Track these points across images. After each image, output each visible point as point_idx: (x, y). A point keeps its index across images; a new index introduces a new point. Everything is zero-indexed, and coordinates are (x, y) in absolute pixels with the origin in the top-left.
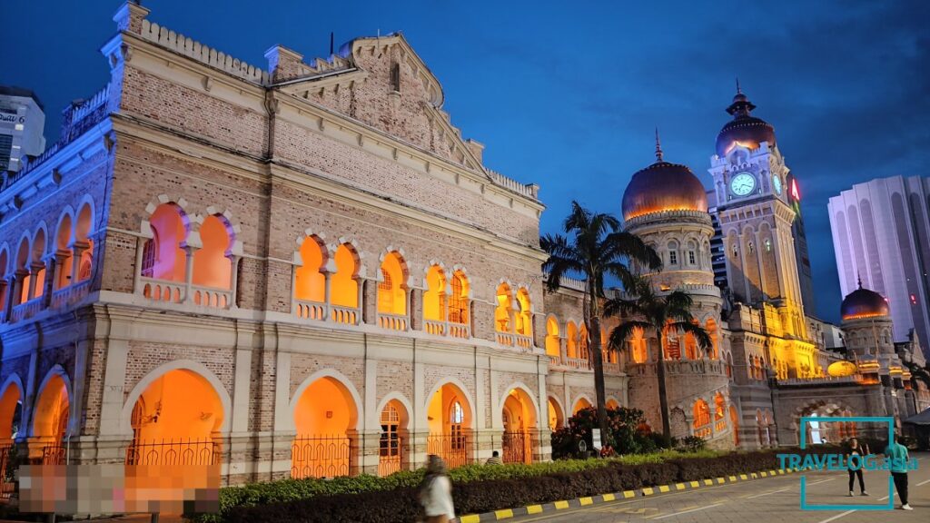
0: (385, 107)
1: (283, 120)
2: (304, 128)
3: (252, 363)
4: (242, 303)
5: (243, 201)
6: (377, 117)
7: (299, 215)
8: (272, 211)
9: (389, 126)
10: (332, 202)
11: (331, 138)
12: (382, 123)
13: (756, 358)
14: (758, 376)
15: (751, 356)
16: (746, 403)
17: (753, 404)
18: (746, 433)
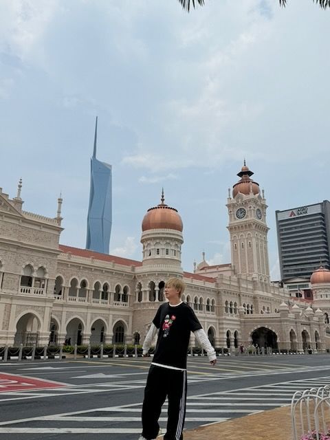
13: (231, 302)
14: (231, 312)
15: (227, 302)
16: (221, 326)
17: (224, 326)
18: (220, 341)
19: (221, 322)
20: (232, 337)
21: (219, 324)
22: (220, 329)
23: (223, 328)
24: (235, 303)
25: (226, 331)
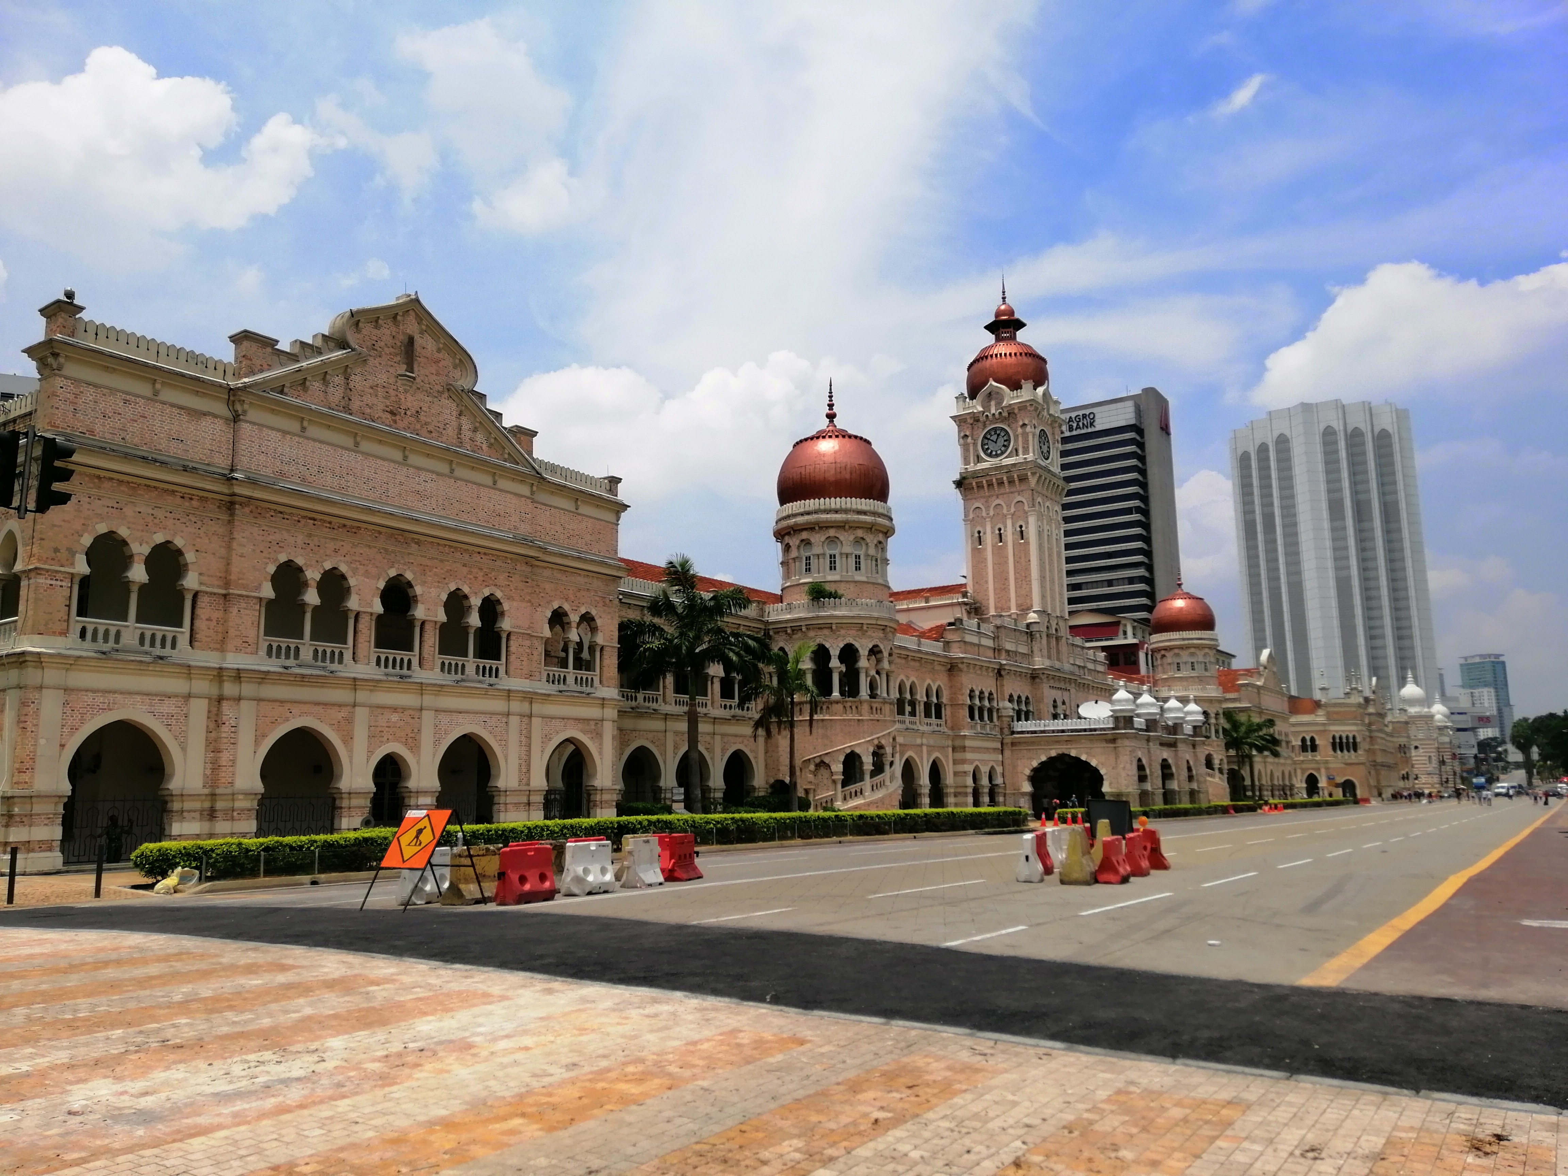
0: (392, 393)
1: (250, 423)
2: (278, 430)
3: (209, 712)
4: (196, 644)
5: (199, 524)
6: (381, 407)
7: (270, 538)
8: (236, 535)
9: (398, 417)
10: (315, 520)
11: (315, 440)
12: (389, 416)
13: (982, 692)
14: (981, 718)
15: (972, 691)
16: (959, 756)
17: (969, 756)
18: (956, 795)
19: (958, 743)
20: (985, 781)
21: (954, 749)
22: (955, 762)
23: (963, 761)
24: (991, 694)
25: (970, 768)
